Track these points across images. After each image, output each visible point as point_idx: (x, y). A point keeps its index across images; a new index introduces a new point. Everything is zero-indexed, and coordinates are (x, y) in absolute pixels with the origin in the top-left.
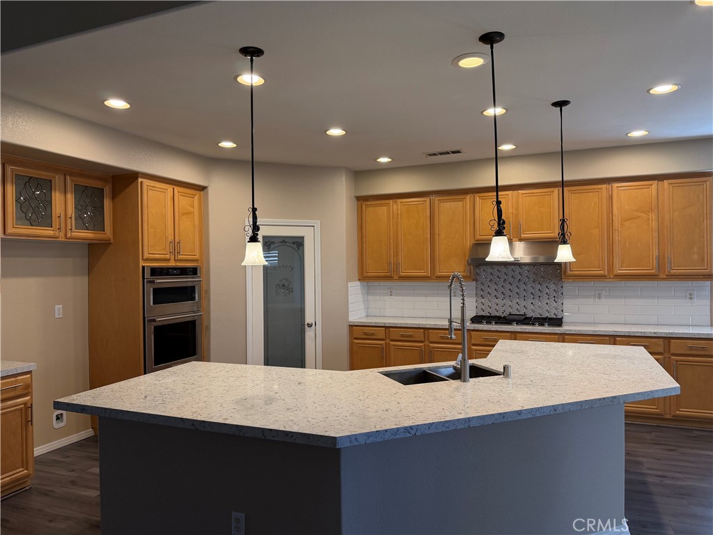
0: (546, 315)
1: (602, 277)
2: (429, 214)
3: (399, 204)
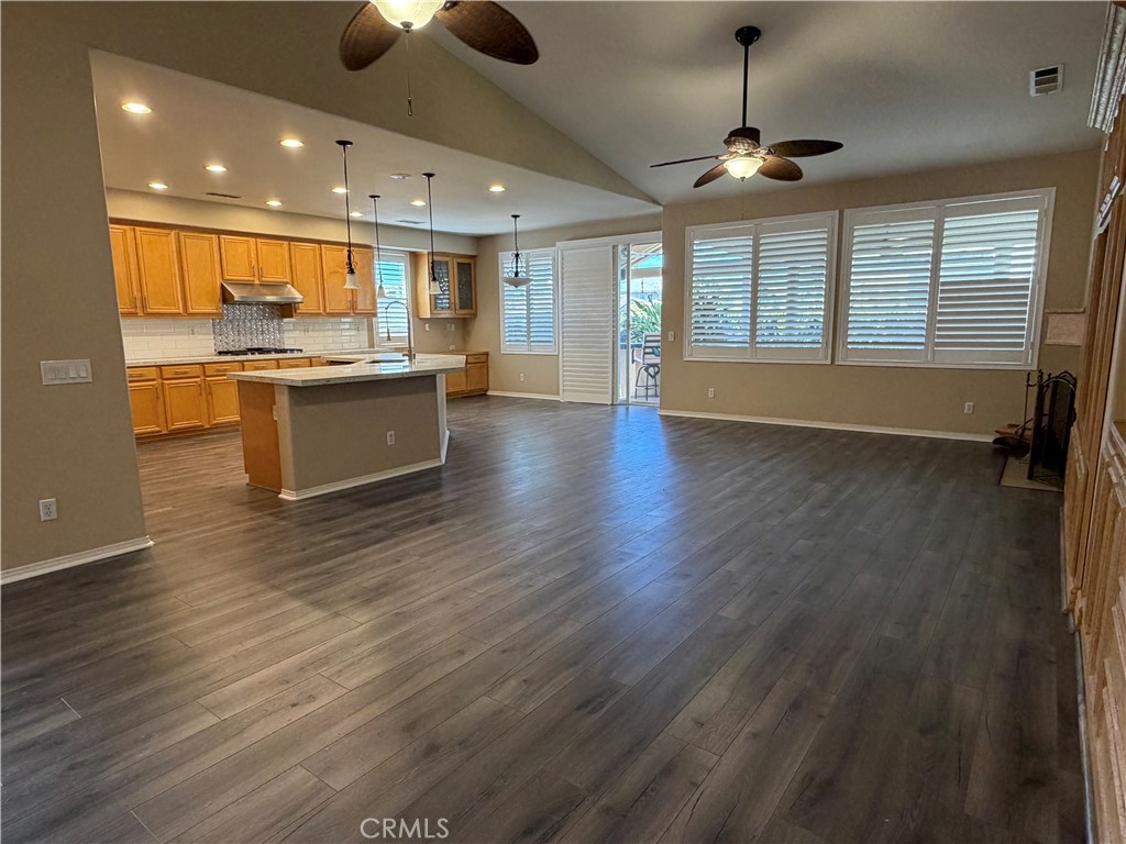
1: (319, 315)
2: (174, 249)
3: (138, 233)
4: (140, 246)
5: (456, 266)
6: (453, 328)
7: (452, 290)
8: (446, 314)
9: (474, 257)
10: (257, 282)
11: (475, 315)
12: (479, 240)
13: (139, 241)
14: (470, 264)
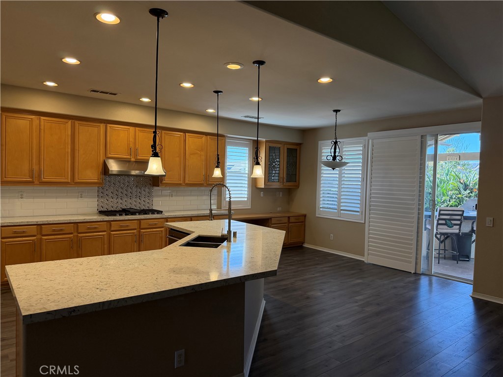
0: (143, 208)
1: (179, 185)
2: (70, 133)
3: (42, 121)
4: (42, 131)
5: (286, 151)
6: (281, 196)
7: (282, 167)
8: (276, 185)
9: (300, 144)
10: (133, 159)
11: (298, 186)
12: (305, 132)
13: (42, 127)
14: (297, 149)
